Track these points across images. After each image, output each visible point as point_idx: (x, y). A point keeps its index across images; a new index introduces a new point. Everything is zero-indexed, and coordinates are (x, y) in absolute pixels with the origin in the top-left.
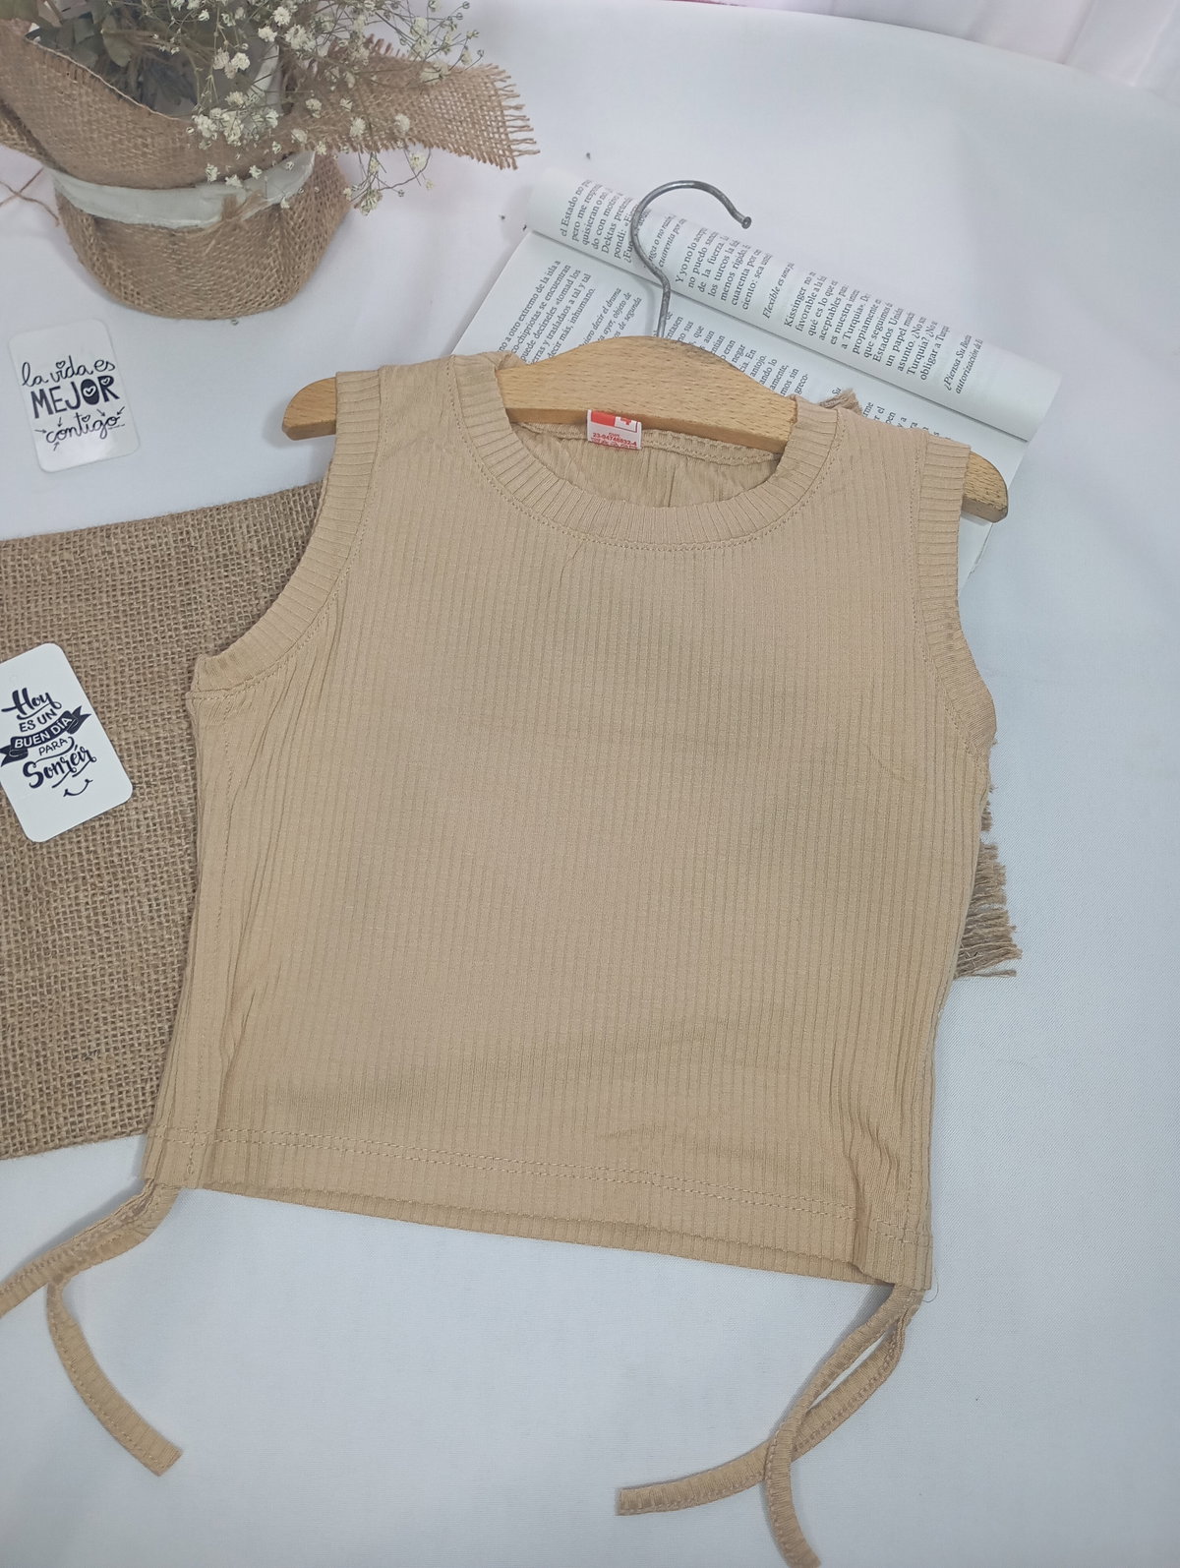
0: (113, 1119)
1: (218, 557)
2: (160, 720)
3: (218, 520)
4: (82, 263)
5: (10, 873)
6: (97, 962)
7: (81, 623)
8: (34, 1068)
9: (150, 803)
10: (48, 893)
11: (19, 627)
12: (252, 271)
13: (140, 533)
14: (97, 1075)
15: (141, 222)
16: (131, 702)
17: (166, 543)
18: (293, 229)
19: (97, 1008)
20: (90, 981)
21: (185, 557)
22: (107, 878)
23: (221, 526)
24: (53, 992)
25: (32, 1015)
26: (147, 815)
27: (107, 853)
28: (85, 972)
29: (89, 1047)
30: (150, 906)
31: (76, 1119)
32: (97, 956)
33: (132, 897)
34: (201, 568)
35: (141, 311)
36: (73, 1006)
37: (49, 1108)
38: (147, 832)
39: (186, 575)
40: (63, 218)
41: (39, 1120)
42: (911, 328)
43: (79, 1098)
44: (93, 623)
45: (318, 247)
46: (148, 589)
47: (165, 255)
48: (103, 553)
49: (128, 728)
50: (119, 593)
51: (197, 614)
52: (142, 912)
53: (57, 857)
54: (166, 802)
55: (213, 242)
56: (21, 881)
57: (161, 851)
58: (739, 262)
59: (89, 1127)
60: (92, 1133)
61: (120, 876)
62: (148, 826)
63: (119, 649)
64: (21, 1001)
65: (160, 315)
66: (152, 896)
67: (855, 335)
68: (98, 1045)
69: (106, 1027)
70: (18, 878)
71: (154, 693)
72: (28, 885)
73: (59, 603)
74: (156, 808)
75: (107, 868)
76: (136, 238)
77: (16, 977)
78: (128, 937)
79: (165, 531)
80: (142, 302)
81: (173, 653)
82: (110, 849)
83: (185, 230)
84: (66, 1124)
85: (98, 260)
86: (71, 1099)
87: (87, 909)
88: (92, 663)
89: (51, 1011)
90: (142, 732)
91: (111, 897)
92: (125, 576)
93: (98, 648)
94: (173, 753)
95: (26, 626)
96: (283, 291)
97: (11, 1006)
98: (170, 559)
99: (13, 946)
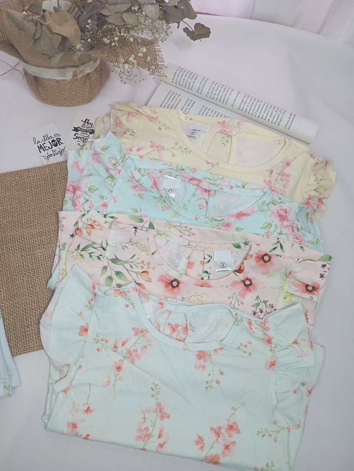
0: (36, 345)
1: (62, 177)
2: (46, 225)
3: (62, 166)
4: (31, 90)
5: (3, 273)
6: (30, 298)
7: (22, 197)
8: (13, 331)
9: (44, 250)
10: (14, 278)
11: (3, 199)
12: (81, 92)
13: (39, 171)
14: (31, 332)
15: (49, 78)
16: (38, 220)
17: (46, 173)
18: (93, 80)
19: (30, 312)
20: (28, 304)
21: (52, 177)
22: (32, 273)
23: (62, 168)
24: (17, 308)
25: (11, 315)
26: (43, 254)
27: (32, 266)
28: (26, 301)
29: (28, 324)
30: (45, 281)
31: (25, 345)
32: (30, 296)
33: (40, 278)
34: (57, 180)
35: (48, 104)
36: (23, 311)
37: (17, 342)
38: (43, 259)
39: (53, 183)
40: (25, 76)
41: (14, 346)
42: (274, 111)
43: (26, 339)
44: (25, 198)
45: (100, 86)
46: (41, 187)
47: (55, 88)
48: (28, 177)
49: (37, 228)
50: (33, 188)
51: (56, 194)
52: (43, 283)
53: (17, 268)
54: (49, 250)
55: (70, 84)
56: (6, 275)
57: (48, 264)
58: (224, 91)
59: (29, 347)
60: (30, 349)
61: (36, 272)
62: (44, 257)
63: (33, 205)
64: (8, 311)
65: (53, 105)
66: (46, 278)
67: (258, 113)
68: (31, 323)
69: (33, 317)
70: (5, 274)
71: (44, 218)
72: (8, 276)
73: (15, 192)
74: (46, 252)
75: (32, 270)
76: (47, 83)
77: (6, 304)
78: (39, 290)
79: (46, 170)
80: (48, 101)
81: (49, 206)
82: (32, 264)
83: (61, 80)
84: (22, 347)
85: (35, 89)
86: (24, 339)
87: (26, 283)
88: (26, 209)
89: (17, 313)
90: (41, 229)
91: (33, 279)
92: (34, 183)
93: (27, 205)
94: (50, 235)
95: (5, 199)
96: (90, 98)
97: (5, 313)
98: (48, 178)
99: (5, 295)
